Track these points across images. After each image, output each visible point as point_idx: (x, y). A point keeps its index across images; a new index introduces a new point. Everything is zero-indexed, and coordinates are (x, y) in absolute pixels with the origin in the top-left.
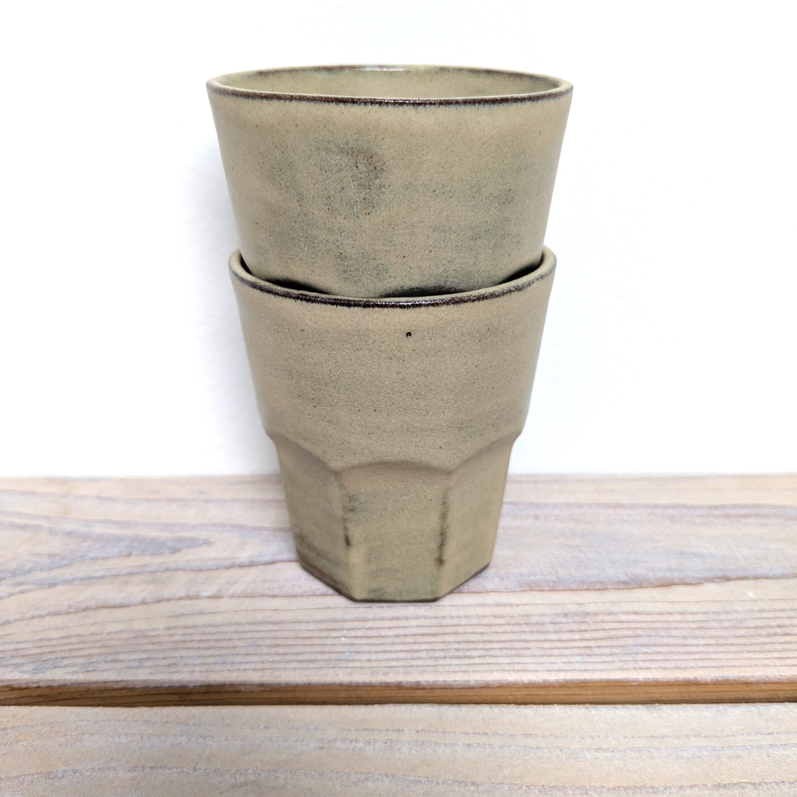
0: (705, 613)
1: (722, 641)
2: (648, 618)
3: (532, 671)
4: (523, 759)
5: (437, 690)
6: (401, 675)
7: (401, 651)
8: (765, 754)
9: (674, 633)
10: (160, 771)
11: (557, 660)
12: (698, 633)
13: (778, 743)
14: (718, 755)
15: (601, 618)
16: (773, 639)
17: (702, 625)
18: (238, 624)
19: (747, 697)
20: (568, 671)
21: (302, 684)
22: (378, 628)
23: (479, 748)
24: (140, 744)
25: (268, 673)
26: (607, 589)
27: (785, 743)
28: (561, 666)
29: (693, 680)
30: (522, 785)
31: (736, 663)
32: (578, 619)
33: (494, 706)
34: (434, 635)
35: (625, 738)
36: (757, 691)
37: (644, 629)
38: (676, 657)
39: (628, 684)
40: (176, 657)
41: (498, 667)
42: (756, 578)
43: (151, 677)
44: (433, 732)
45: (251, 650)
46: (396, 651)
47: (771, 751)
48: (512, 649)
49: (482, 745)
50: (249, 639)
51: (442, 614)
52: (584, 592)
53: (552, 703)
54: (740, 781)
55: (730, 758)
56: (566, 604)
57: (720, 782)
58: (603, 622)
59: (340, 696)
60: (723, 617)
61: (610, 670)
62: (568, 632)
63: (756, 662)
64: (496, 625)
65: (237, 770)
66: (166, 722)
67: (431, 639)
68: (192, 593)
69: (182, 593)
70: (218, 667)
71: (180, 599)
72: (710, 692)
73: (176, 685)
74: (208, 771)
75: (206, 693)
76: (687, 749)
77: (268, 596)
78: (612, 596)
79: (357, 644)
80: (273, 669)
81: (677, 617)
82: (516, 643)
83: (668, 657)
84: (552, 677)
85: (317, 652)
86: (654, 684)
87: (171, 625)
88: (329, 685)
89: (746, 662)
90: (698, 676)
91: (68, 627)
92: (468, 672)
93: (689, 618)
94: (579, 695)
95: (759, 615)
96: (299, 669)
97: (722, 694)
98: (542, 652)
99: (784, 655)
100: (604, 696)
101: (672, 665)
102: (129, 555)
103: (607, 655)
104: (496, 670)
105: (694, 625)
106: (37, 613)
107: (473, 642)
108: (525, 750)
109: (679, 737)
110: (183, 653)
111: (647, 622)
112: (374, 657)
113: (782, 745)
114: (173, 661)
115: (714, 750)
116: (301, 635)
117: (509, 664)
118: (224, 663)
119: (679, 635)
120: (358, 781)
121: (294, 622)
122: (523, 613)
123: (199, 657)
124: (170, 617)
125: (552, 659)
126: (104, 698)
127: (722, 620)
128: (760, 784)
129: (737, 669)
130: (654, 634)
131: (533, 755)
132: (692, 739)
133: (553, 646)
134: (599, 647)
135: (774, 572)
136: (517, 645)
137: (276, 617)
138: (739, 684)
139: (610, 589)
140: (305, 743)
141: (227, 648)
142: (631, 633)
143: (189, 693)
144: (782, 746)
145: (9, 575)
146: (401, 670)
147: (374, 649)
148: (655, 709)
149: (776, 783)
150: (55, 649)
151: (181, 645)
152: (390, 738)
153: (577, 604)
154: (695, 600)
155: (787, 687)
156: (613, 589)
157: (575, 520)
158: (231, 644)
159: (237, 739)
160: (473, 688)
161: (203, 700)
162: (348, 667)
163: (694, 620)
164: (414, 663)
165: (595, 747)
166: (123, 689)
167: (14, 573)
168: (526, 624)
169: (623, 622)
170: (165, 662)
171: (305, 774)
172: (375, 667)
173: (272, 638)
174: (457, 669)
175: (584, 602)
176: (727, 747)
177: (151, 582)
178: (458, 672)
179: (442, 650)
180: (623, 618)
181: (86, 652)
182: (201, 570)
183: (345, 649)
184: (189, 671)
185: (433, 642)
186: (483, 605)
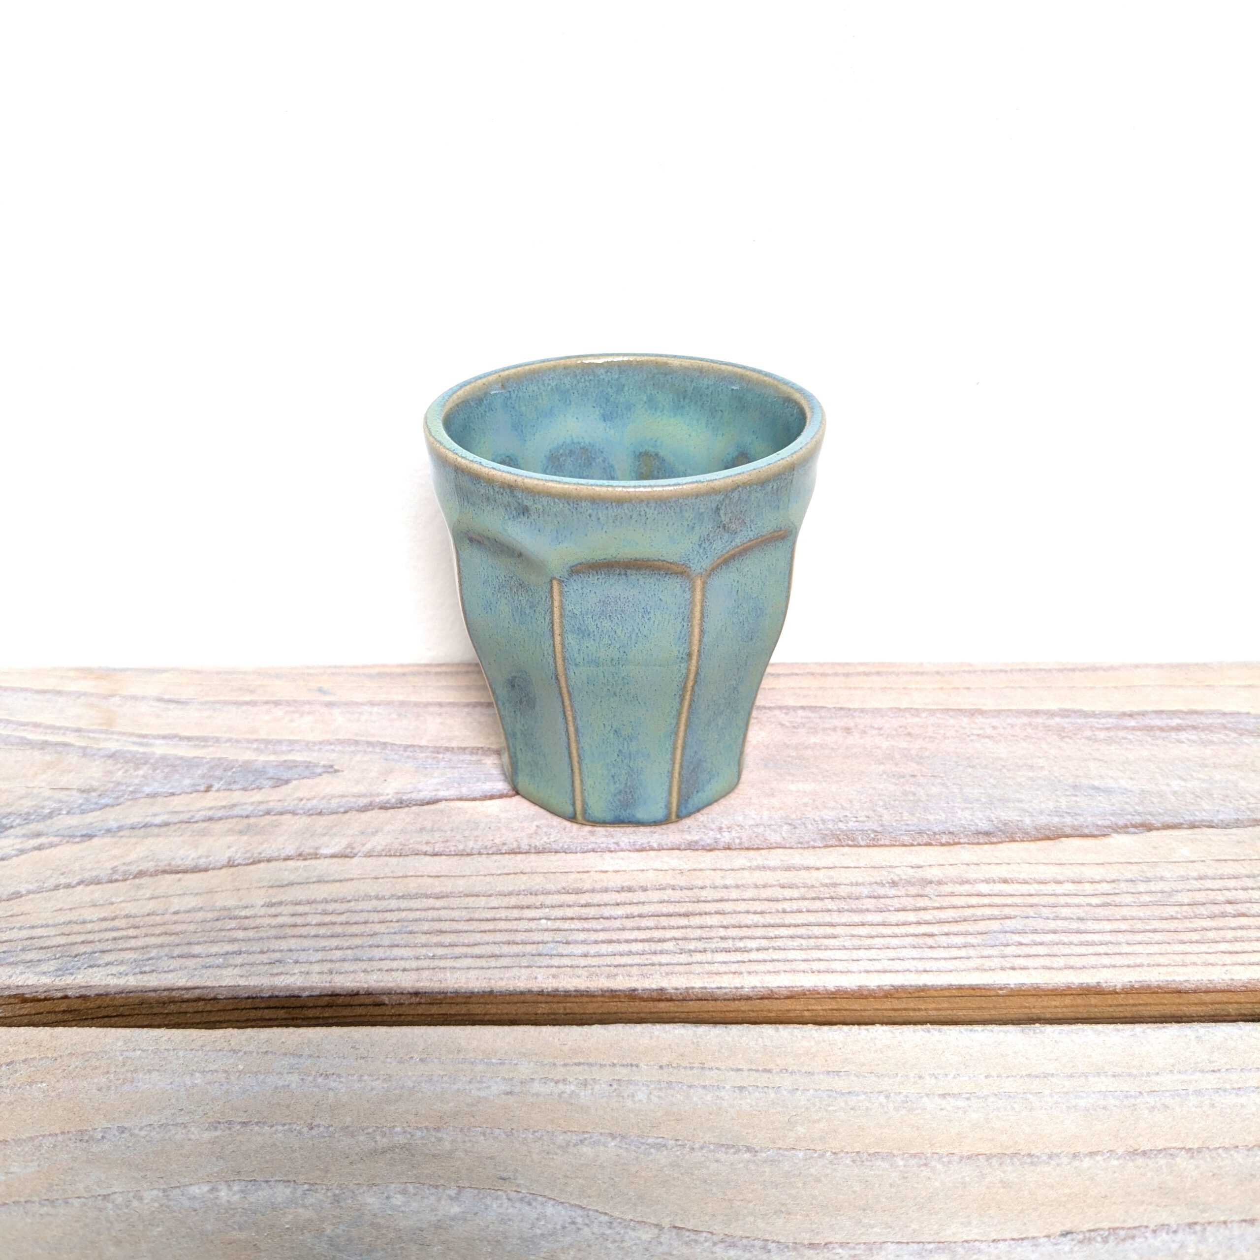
0: (1113, 881)
1: (1139, 925)
2: (1025, 889)
3: (842, 972)
4: (827, 1111)
5: (690, 1003)
6: (635, 978)
7: (636, 941)
8: (1207, 1102)
9: (1064, 912)
10: (257, 1128)
11: (881, 954)
12: (1101, 912)
13: (1228, 1086)
14: (1134, 1105)
15: (949, 888)
16: (1220, 922)
17: (1109, 900)
18: (377, 898)
19: (1180, 1013)
20: (898, 971)
21: (478, 992)
22: (599, 905)
23: (757, 1094)
24: (223, 1088)
25: (426, 974)
26: (959, 843)
27: (1239, 1086)
28: (886, 964)
29: (1093, 987)
30: (825, 1152)
31: (1162, 960)
32: (913, 890)
33: (780, 1027)
34: (686, 915)
35: (986, 1077)
36: (1196, 1004)
37: (1017, 906)
38: (1066, 950)
39: (992, 993)
40: (282, 951)
41: (788, 967)
42: (1193, 826)
43: (242, 982)
44: (685, 1068)
45: (398, 939)
46: (627, 941)
47: (1216, 1098)
48: (810, 938)
49: (762, 1088)
50: (398, 921)
51: (700, 883)
52: (924, 848)
53: (873, 1023)
54: (1168, 1145)
55: (1152, 1109)
56: (896, 867)
57: (1136, 1147)
58: (952, 894)
59: (539, 1012)
60: (1142, 887)
61: (964, 970)
62: (898, 910)
63: (1193, 958)
64: (785, 899)
65: (377, 1127)
66: (266, 1052)
67: (683, 921)
68: (306, 850)
69: (290, 850)
70: (347, 966)
71: (288, 858)
72: (1122, 1005)
73: (281, 994)
74: (331, 1129)
75: (329, 1006)
76: (1085, 1095)
77: (425, 854)
78: (965, 854)
79: (567, 930)
80: (434, 969)
81: (1069, 887)
82: (817, 928)
83: (1055, 949)
84: (872, 982)
85: (504, 943)
86: (1034, 993)
87: (274, 901)
88: (522, 993)
89: (1178, 958)
90: (1102, 981)
91: (112, 904)
92: (741, 973)
93: (1088, 888)
94: (914, 1010)
95: (1197, 884)
96: (476, 968)
97: (1140, 1008)
98: (857, 942)
99: (1238, 947)
100: (955, 1012)
101: (1060, 962)
102: (208, 789)
103: (959, 948)
104: (785, 971)
105: (1095, 901)
106: (63, 880)
107: (748, 927)
108: (830, 1096)
109: (1071, 1076)
110: (293, 943)
111: (1022, 895)
112: (593, 949)
113: (1234, 1089)
114: (278, 955)
115: (1127, 1097)
116: (477, 916)
117: (803, 961)
118: (357, 960)
119: (1072, 916)
120: (568, 1145)
121: (467, 896)
122: (828, 881)
123: (317, 951)
124: (272, 887)
125: (872, 954)
126: (167, 1014)
127: (1140, 893)
129: (1161, 969)
130: (1032, 914)
131: (843, 1104)
132: (1092, 1079)
133: (874, 933)
134: (946, 934)
135: (1221, 817)
136: (817, 931)
137: (438, 887)
138: (1166, 993)
139: (964, 843)
140: (485, 1085)
141: (362, 935)
142: (996, 912)
143: (302, 1007)
144: (1234, 1092)
145: (18, 821)
146: (635, 970)
147: (594, 936)
148: (1035, 1032)
149: (1225, 1148)
150: (90, 937)
151: (289, 931)
152: (616, 1077)
153: (912, 867)
154: (1098, 862)
155: (1242, 998)
156: (969, 844)
157: (909, 734)
158: (368, 929)
159: (378, 1079)
160: (748, 998)
161: (323, 1018)
162: (552, 967)
163: (1096, 892)
164: (656, 959)
165: (940, 1092)
166: (198, 999)
167: (27, 818)
168: (832, 898)
169: (985, 896)
170: (264, 958)
171: (484, 1134)
172: (594, 966)
173: (433, 920)
174: (723, 968)
175: (923, 864)
176: (1148, 1092)
177: (241, 832)
178: (725, 973)
179: (700, 939)
180: (984, 888)
181: (140, 942)
182: (320, 813)
183: (548, 936)
184: (301, 972)
185: (686, 927)
186: (764, 867)
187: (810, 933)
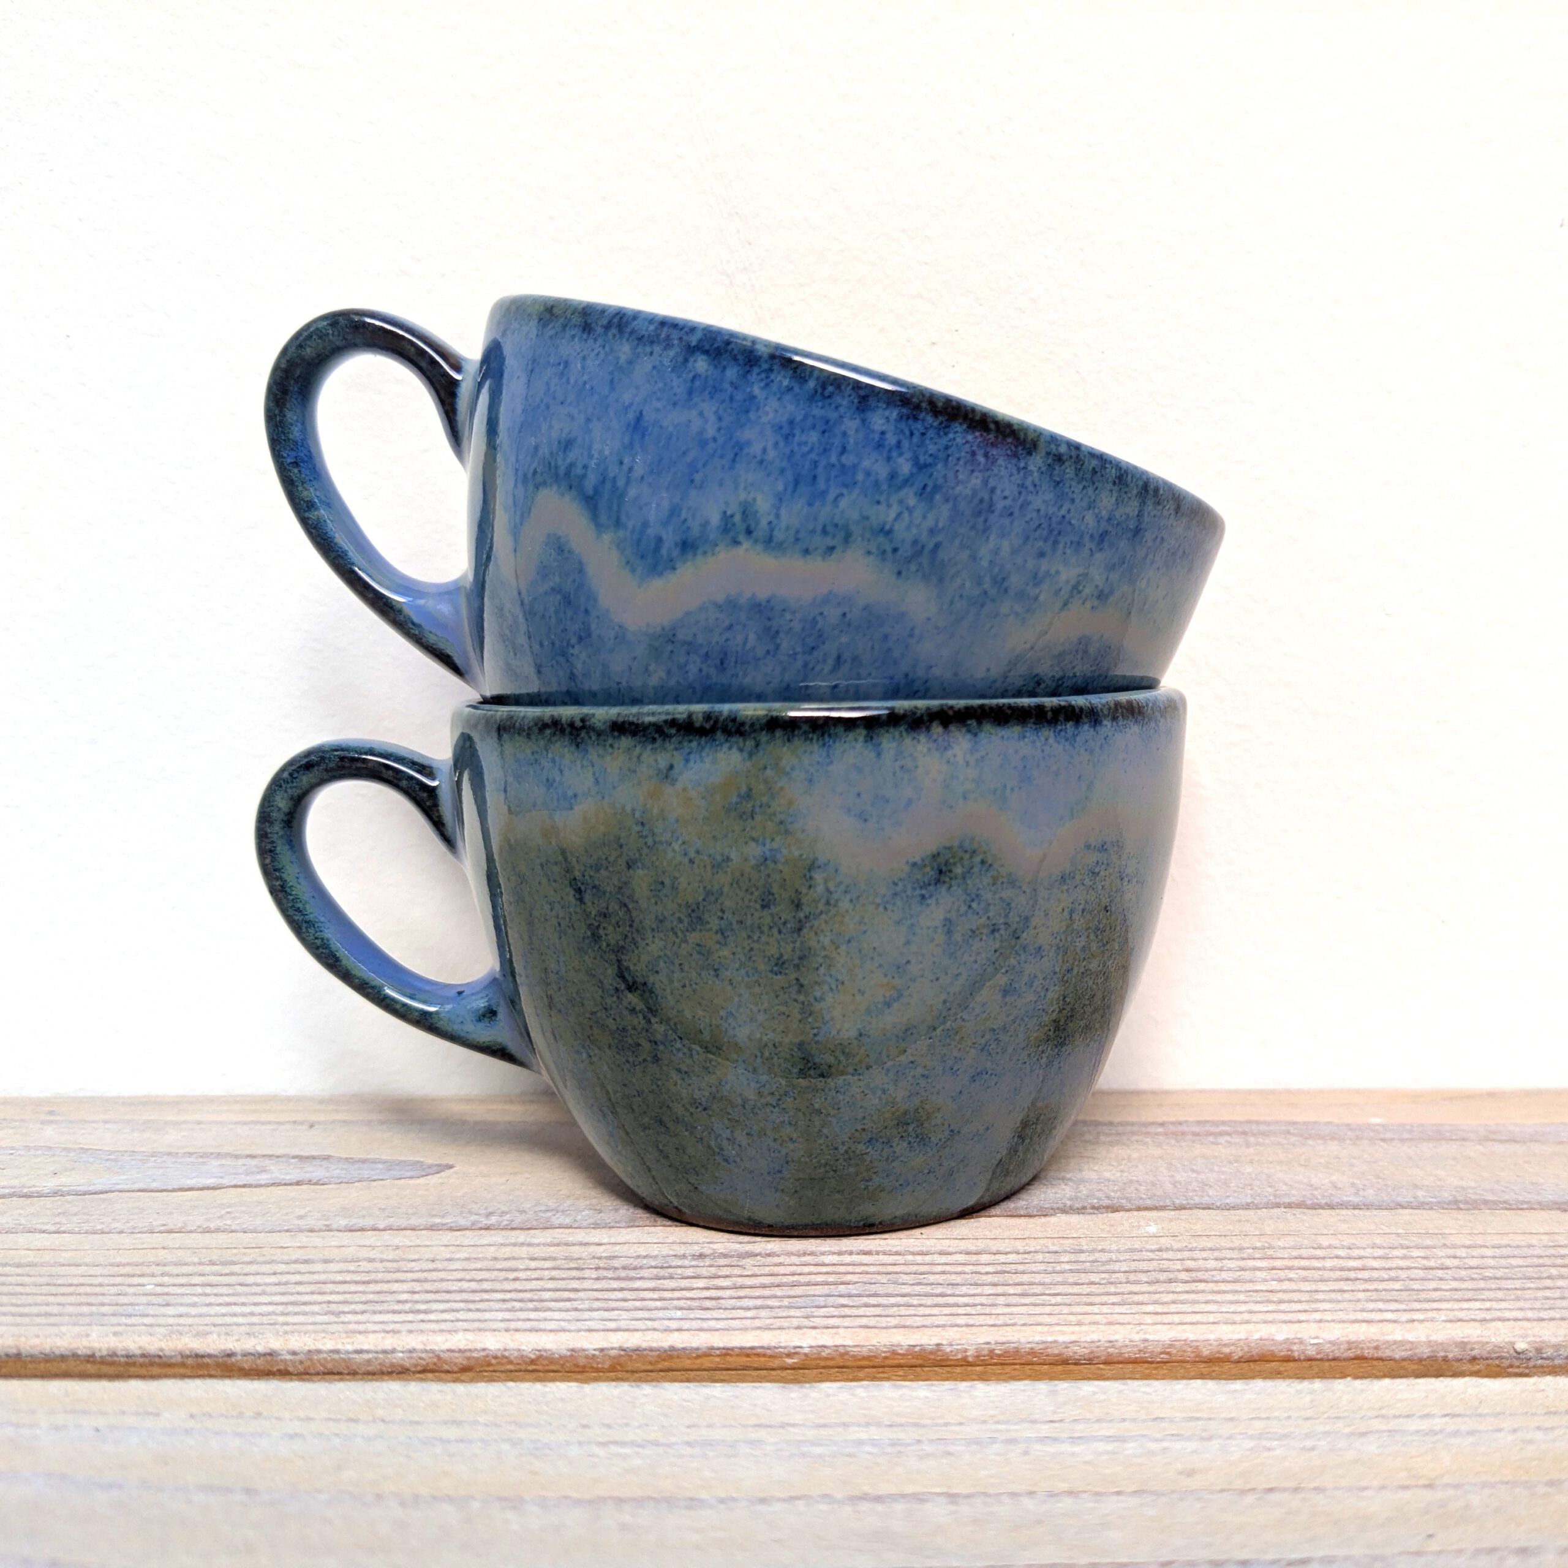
0: (1028, 1253)
1: (1038, 1289)
3: (551, 1331)
7: (269, 1304)
8: (1018, 1451)
9: (932, 1278)
11: (624, 1315)
12: (989, 1279)
13: (1064, 1435)
14: (899, 1452)
16: (1162, 1287)
17: (1007, 1268)
20: (638, 1331)
22: (247, 1274)
27: (1083, 1435)
28: (623, 1324)
31: (1047, 1319)
32: (722, 1262)
34: (368, 1282)
35: (689, 1426)
37: (867, 1273)
38: (909, 1312)
41: (477, 1325)
42: (1181, 1208)
46: (256, 1304)
47: (1037, 1446)
48: (532, 1301)
51: (416, 1257)
55: (924, 1457)
56: (715, 1243)
58: (780, 1264)
60: (1066, 1258)
61: (739, 1330)
62: (686, 1278)
63: (1098, 1318)
64: (526, 1269)
67: (356, 1287)
76: (829, 1443)
77: (43, 1232)
81: (959, 1258)
82: (550, 1293)
83: (892, 1311)
85: (72, 1305)
89: (1073, 1318)
90: (945, 1342)
92: (399, 1333)
93: (985, 1258)
95: (1151, 1255)
98: (597, 1304)
99: (1173, 1308)
101: (892, 1322)
103: (748, 1309)
104: (466, 1330)
105: (987, 1269)
107: (448, 1292)
109: (823, 1426)
112: (197, 1311)
115: (893, 1445)
116: (60, 1281)
117: (502, 1321)
119: (942, 1282)
121: (64, 1265)
122: (604, 1254)
127: (1060, 1262)
128: (968, 1496)
130: (885, 1281)
132: (854, 1429)
134: (740, 1298)
136: (547, 1295)
142: (831, 1279)
144: (1070, 1440)
146: (243, 1328)
147: (212, 1299)
149: (1014, 1495)
154: (1019, 1237)
163: (995, 1261)
168: (597, 1268)
176: (931, 1441)
179: (366, 1302)
185: (356, 1293)
186: (522, 1244)
187: (536, 1297)
